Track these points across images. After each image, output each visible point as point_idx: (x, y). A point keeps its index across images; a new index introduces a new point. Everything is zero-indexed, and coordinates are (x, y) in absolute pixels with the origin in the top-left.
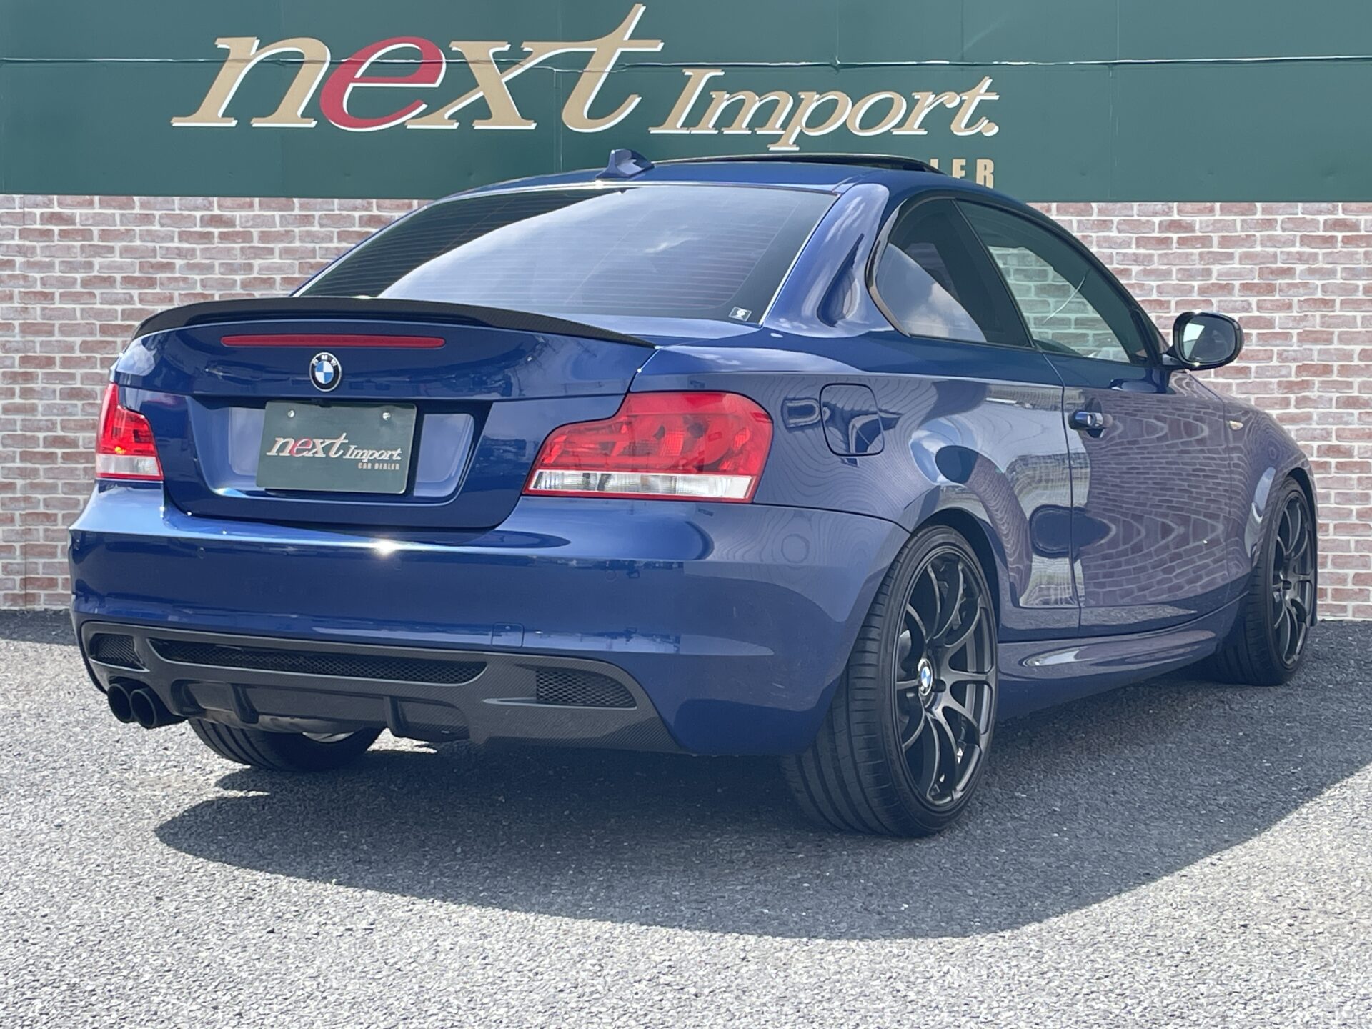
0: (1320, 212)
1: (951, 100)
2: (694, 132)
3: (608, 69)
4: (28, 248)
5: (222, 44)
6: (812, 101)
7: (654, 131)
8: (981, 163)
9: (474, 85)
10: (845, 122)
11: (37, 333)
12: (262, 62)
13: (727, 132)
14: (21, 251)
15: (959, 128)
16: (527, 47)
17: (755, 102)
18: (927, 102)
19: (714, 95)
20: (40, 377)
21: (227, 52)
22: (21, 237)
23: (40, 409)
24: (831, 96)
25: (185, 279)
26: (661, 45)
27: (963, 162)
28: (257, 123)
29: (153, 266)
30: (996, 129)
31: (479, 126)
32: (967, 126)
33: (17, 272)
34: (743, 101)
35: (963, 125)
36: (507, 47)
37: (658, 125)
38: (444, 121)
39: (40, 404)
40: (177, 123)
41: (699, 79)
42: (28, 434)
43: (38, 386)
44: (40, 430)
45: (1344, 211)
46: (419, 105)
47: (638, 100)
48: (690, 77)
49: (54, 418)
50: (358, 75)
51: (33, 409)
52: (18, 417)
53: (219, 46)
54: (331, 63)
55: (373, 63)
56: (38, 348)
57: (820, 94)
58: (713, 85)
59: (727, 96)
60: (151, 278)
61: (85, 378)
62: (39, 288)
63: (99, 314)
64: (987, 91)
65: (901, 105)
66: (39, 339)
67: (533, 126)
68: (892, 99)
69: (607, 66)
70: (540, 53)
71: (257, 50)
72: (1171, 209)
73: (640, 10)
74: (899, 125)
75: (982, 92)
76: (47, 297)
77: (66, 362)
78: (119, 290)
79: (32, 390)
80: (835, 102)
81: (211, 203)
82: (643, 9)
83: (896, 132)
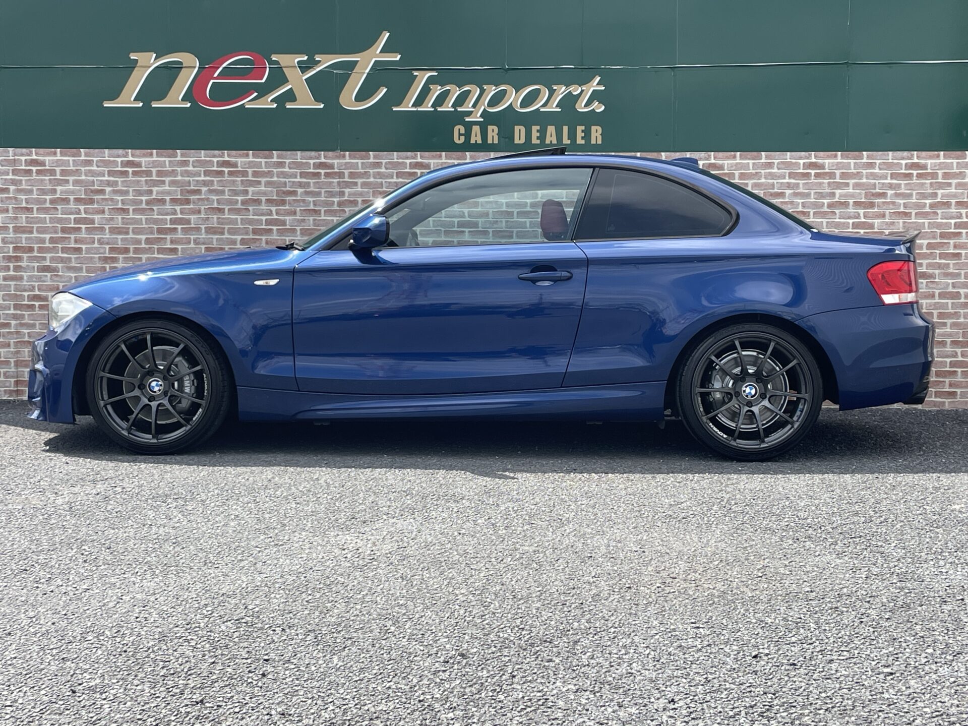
0: (799, 158)
1: (576, 90)
2: (419, 109)
3: (367, 71)
4: (18, 180)
5: (133, 56)
6: (491, 90)
8: (594, 128)
9: (288, 81)
10: (511, 104)
11: (24, 232)
12: (158, 67)
13: (440, 109)
14: (13, 182)
15: (581, 107)
16: (318, 58)
17: (456, 91)
18: (561, 91)
19: (431, 86)
20: (25, 259)
21: (137, 60)
22: (13, 174)
23: (25, 278)
24: (503, 87)
26: (399, 56)
27: (583, 128)
28: (155, 105)
30: (603, 108)
31: (289, 106)
32: (586, 106)
33: (11, 195)
34: (449, 90)
35: (583, 105)
36: (306, 58)
37: (398, 105)
38: (268, 103)
40: (106, 104)
41: (423, 78)
42: (18, 293)
44: (25, 290)
45: (816, 157)
46: (252, 94)
47: (385, 90)
48: (417, 76)
50: (216, 75)
51: (21, 278)
53: (132, 58)
54: (199, 68)
55: (224, 68)
56: (24, 241)
57: (496, 86)
58: (430, 81)
59: (439, 87)
61: (53, 259)
62: (24, 205)
64: (598, 84)
65: (545, 93)
66: (24, 236)
67: (322, 106)
68: (540, 89)
69: (366, 69)
70: (326, 61)
71: (155, 59)
72: (710, 156)
73: (386, 35)
74: (544, 105)
75: (595, 85)
76: (29, 210)
77: (41, 250)
80: (505, 91)
81: (127, 153)
82: (388, 34)
83: (542, 110)
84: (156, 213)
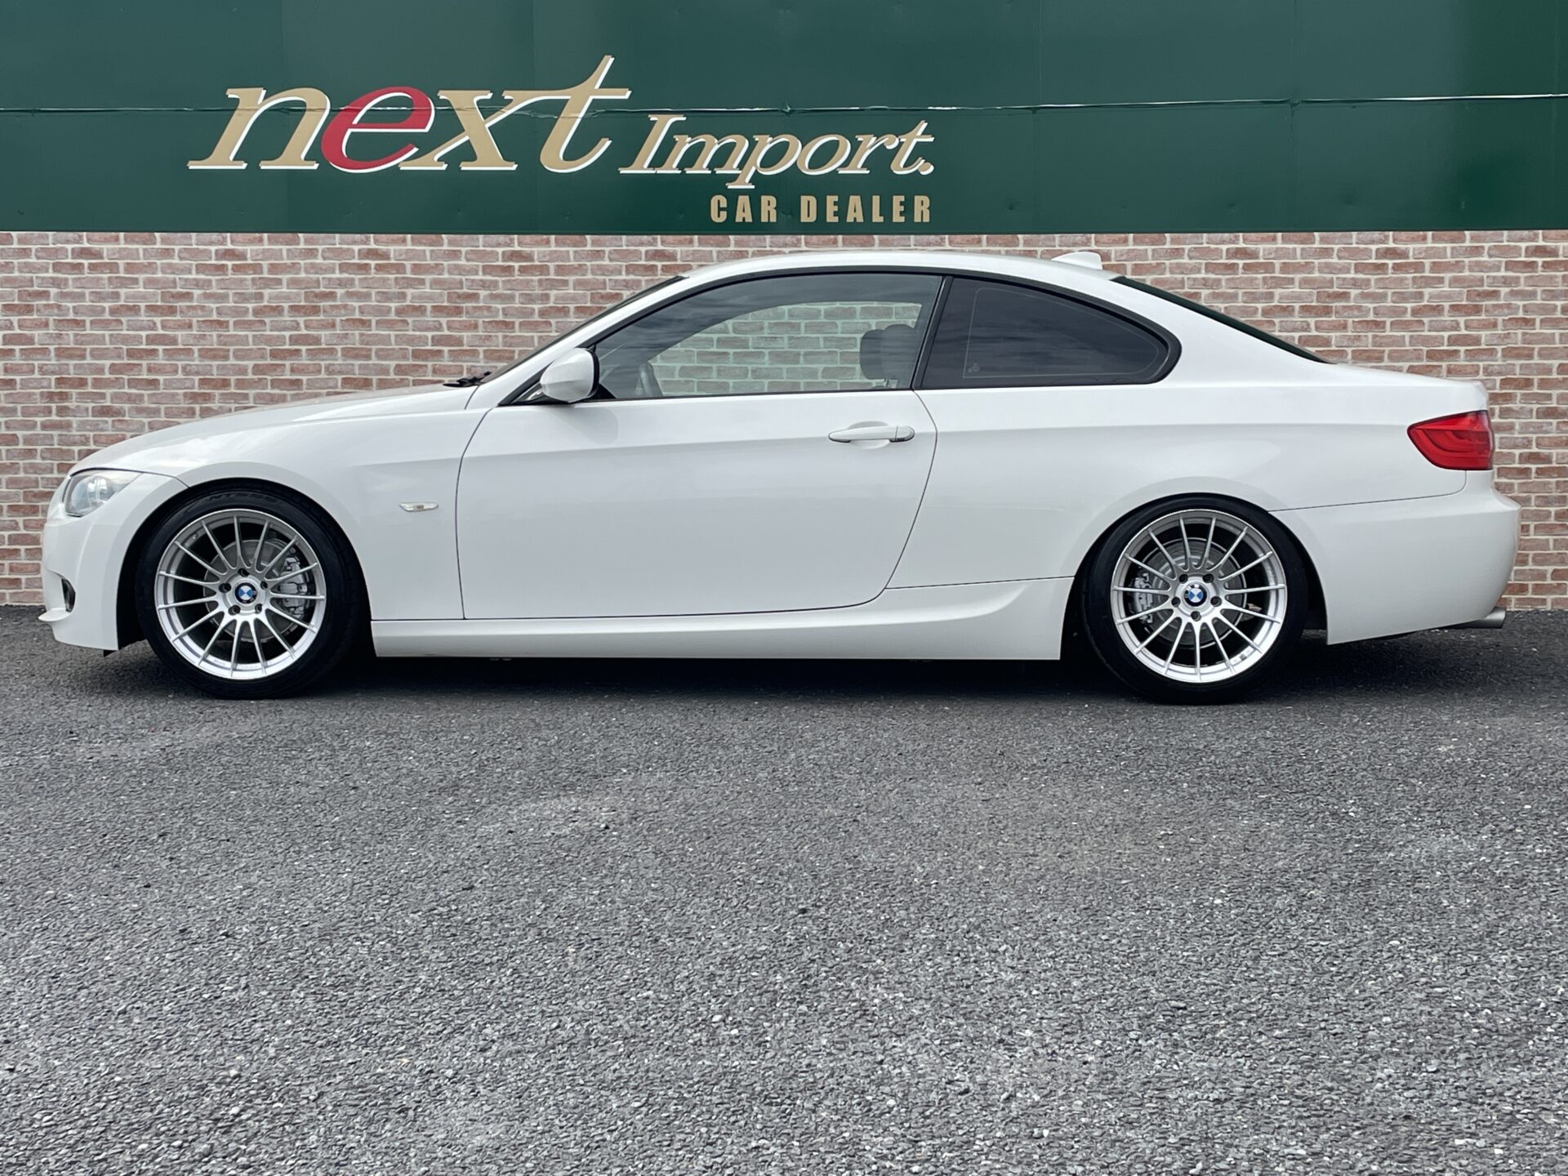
0: (1223, 242)
1: (890, 142)
2: (660, 171)
3: (582, 114)
4: (61, 279)
5: (232, 94)
6: (766, 143)
7: (623, 171)
8: (918, 199)
9: (459, 129)
10: (795, 163)
11: (71, 357)
12: (269, 110)
13: (689, 171)
14: (55, 282)
15: (899, 168)
16: (507, 95)
17: (715, 144)
18: (869, 144)
19: (677, 138)
20: (74, 396)
21: (237, 100)
22: (55, 271)
23: (75, 425)
24: (782, 139)
25: (202, 308)
26: (629, 93)
27: (902, 198)
28: (265, 166)
29: (173, 296)
30: (932, 168)
31: (465, 167)
32: (906, 165)
33: (52, 302)
34: (703, 144)
35: (902, 165)
36: (489, 96)
37: (627, 165)
38: (433, 162)
39: (74, 420)
40: (193, 166)
41: (663, 124)
42: (64, 447)
43: (72, 404)
44: (75, 444)
45: (1245, 240)
46: (411, 149)
47: (609, 143)
48: (655, 122)
49: (87, 433)
50: (355, 122)
51: (68, 426)
52: (55, 433)
53: (230, 96)
54: (331, 110)
55: (370, 110)
56: (72, 370)
57: (773, 136)
58: (676, 129)
59: (689, 139)
60: (171, 307)
61: (115, 397)
62: (71, 316)
63: (125, 339)
64: (923, 133)
65: (846, 147)
66: (72, 362)
67: (514, 167)
68: (836, 143)
69: (580, 112)
70: (520, 100)
71: (266, 97)
72: (1089, 240)
73: (609, 61)
74: (845, 165)
75: (919, 135)
76: (79, 324)
77: (97, 383)
78: (143, 317)
79: (67, 408)
80: (785, 145)
81: (225, 239)
82: (612, 60)
83: (841, 172)
84: (268, 326)
